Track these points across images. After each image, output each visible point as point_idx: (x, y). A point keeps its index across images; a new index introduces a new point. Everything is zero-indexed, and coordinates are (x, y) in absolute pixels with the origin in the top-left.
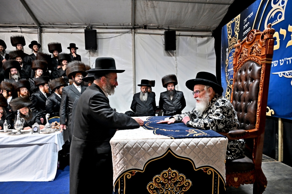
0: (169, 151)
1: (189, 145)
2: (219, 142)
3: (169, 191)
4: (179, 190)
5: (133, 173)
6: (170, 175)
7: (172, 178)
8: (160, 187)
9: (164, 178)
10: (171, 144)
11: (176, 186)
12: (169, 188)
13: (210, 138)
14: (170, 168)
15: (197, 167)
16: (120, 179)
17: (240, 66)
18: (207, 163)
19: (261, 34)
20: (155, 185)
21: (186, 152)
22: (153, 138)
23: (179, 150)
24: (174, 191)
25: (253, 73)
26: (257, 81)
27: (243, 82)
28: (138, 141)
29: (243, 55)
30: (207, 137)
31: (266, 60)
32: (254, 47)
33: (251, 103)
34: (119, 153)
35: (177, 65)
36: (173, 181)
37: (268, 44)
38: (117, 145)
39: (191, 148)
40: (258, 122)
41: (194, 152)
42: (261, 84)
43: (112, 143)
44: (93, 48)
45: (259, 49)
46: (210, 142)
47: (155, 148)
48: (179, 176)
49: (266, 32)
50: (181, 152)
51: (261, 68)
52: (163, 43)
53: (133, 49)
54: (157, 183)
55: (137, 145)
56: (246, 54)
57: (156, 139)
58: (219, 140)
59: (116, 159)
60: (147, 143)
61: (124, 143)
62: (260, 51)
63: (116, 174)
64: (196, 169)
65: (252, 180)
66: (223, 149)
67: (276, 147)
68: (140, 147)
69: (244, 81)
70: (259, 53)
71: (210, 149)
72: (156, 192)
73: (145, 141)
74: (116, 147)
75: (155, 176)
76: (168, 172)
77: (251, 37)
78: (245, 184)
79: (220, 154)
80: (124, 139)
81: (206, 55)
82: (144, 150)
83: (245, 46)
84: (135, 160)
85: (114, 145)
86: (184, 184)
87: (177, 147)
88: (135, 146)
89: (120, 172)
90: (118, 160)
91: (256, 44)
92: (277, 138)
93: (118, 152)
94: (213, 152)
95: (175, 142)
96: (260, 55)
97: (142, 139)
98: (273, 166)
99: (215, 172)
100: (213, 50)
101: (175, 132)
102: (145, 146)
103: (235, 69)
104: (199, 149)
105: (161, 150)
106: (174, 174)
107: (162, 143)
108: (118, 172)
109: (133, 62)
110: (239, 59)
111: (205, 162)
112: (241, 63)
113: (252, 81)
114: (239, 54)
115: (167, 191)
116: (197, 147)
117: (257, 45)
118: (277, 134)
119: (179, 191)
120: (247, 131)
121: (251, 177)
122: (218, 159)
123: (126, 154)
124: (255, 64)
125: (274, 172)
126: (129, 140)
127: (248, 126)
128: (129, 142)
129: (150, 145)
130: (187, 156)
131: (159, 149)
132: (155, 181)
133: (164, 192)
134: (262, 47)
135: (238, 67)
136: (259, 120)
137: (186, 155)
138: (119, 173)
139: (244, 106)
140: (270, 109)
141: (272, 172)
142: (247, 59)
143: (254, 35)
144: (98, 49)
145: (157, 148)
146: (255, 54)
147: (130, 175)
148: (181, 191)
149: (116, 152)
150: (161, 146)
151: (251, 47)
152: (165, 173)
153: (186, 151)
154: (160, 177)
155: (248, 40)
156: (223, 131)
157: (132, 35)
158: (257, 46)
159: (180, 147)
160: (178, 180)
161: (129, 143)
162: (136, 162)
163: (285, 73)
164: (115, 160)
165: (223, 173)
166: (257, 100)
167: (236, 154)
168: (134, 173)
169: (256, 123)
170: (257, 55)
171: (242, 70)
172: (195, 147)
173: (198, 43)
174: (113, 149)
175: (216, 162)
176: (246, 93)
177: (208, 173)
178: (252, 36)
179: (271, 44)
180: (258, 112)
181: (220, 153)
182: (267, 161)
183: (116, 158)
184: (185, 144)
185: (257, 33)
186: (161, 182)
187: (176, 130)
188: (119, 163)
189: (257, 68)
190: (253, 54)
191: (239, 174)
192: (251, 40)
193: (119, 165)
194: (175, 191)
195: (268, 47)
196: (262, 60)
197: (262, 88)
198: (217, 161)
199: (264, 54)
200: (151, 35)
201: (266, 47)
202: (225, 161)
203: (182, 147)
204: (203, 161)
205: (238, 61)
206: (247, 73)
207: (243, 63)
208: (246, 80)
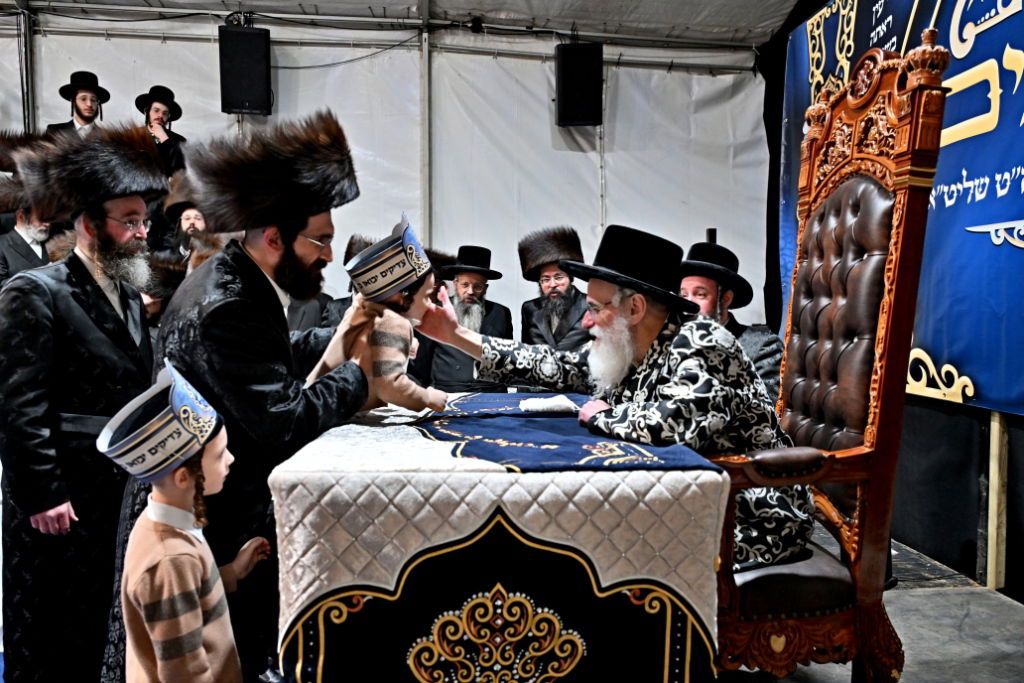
0: (499, 518)
1: (576, 498)
2: (694, 488)
3: (496, 673)
4: (536, 671)
5: (355, 601)
6: (501, 614)
7: (507, 624)
8: (460, 658)
9: (476, 623)
10: (505, 491)
11: (523, 656)
12: (497, 662)
13: (658, 473)
14: (499, 586)
15: (604, 584)
16: (305, 625)
17: (823, 194)
18: (647, 568)
19: (897, 69)
20: (442, 652)
21: (565, 524)
22: (439, 468)
23: (536, 516)
24: (513, 675)
25: (863, 226)
26: (876, 258)
27: (829, 261)
28: (377, 477)
29: (834, 152)
30: (649, 468)
31: (911, 173)
32: (871, 119)
33: (852, 342)
34: (304, 525)
35: (604, 187)
36: (510, 635)
37: (922, 110)
38: (295, 492)
39: (583, 508)
40: (874, 418)
41: (594, 524)
42: (889, 270)
43: (277, 485)
44: (256, 109)
45: (888, 130)
46: (659, 488)
47: (445, 509)
48: (534, 616)
49: (916, 62)
50: (542, 523)
51: (893, 206)
52: (549, 95)
53: (423, 114)
54: (449, 642)
55: (374, 493)
56: (845, 149)
57: (448, 471)
58: (696, 479)
59: (290, 547)
60: (415, 487)
61: (323, 484)
62: (892, 136)
63: (290, 605)
64: (602, 590)
65: (845, 649)
66: (710, 515)
67: (980, 530)
68: (387, 501)
69: (832, 258)
70: (888, 146)
71: (659, 513)
72: (445, 677)
73: (405, 477)
74: (289, 501)
75: (443, 616)
76: (491, 600)
77: (863, 81)
78: (813, 664)
79: (695, 534)
80: (324, 471)
81: (728, 147)
82: (400, 515)
83: (843, 115)
84: (364, 552)
85: (284, 494)
86: (553, 649)
87: (531, 504)
88: (366, 499)
89: (305, 596)
90: (296, 550)
91: (880, 109)
92: (985, 494)
93: (300, 517)
94: (667, 527)
95: (522, 485)
96: (891, 152)
97: (396, 471)
98: (962, 605)
99: (673, 603)
100: (756, 128)
101: (540, 449)
102: (405, 496)
103: (806, 207)
104: (613, 512)
105: (465, 517)
106: (516, 610)
107: (472, 488)
108: (295, 596)
109: (422, 171)
110: (820, 166)
111: (636, 564)
112: (826, 185)
113: (859, 255)
114: (822, 148)
115: (488, 676)
116: (607, 506)
117: (884, 114)
118: (982, 479)
119: (533, 676)
120: (826, 454)
121: (837, 636)
122: (686, 557)
123: (329, 530)
124: (872, 187)
125: (960, 628)
126: (343, 474)
127: (838, 434)
128: (341, 482)
129: (422, 496)
130: (568, 540)
131: (459, 511)
132: (442, 636)
133: (475, 677)
134: (900, 119)
135: (815, 200)
136: (877, 411)
137: (564, 535)
138: (300, 601)
139: (827, 355)
140: (960, 376)
141: (953, 626)
142: (848, 169)
143: (875, 71)
144: (277, 111)
145: (452, 509)
146: (874, 150)
147: (345, 609)
148: (541, 674)
149: (290, 521)
150: (468, 499)
151: (862, 121)
152: (482, 605)
153: (562, 519)
154: (460, 618)
155: (854, 91)
156: (723, 445)
157: (421, 57)
158: (884, 117)
159: (541, 506)
160: (530, 634)
161: (341, 486)
162: (370, 558)
163: (1013, 229)
164: (287, 553)
165: (707, 610)
166: (873, 330)
167: (781, 538)
168: (359, 602)
169: (866, 424)
170: (881, 154)
171: (829, 214)
172: (601, 504)
173: (694, 98)
174: (281, 506)
175: (682, 565)
176: (836, 304)
177: (647, 609)
178: (870, 75)
179: (933, 108)
180: (875, 381)
181: (699, 531)
182: (942, 585)
183: (291, 542)
184: (562, 495)
185: (885, 63)
186: (465, 638)
187: (544, 444)
188: (300, 563)
189: (881, 205)
190: (870, 150)
191: (791, 622)
192: (865, 90)
193: (299, 571)
194: (517, 677)
195: (921, 120)
196: (898, 175)
197: (891, 284)
198: (686, 562)
199: (904, 147)
200: (500, 59)
201: (911, 123)
202: (715, 564)
203: (547, 504)
204: (629, 560)
205: (817, 173)
206: (842, 223)
207: (833, 182)
208: (840, 253)
